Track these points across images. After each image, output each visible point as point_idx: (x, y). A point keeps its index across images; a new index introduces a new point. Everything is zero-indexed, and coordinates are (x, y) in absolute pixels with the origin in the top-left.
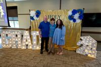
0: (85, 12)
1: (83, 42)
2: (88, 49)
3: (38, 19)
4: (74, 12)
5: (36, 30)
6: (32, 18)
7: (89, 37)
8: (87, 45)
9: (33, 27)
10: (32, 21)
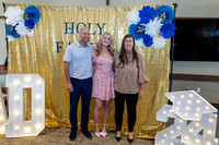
0: (179, 14)
1: (174, 111)
2: (190, 135)
3: (31, 33)
4: (147, 14)
5: (24, 72)
6: (12, 31)
7: (192, 94)
8: (189, 122)
9: (14, 60)
10: (11, 38)
